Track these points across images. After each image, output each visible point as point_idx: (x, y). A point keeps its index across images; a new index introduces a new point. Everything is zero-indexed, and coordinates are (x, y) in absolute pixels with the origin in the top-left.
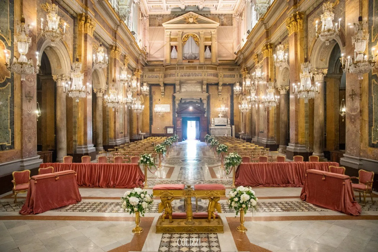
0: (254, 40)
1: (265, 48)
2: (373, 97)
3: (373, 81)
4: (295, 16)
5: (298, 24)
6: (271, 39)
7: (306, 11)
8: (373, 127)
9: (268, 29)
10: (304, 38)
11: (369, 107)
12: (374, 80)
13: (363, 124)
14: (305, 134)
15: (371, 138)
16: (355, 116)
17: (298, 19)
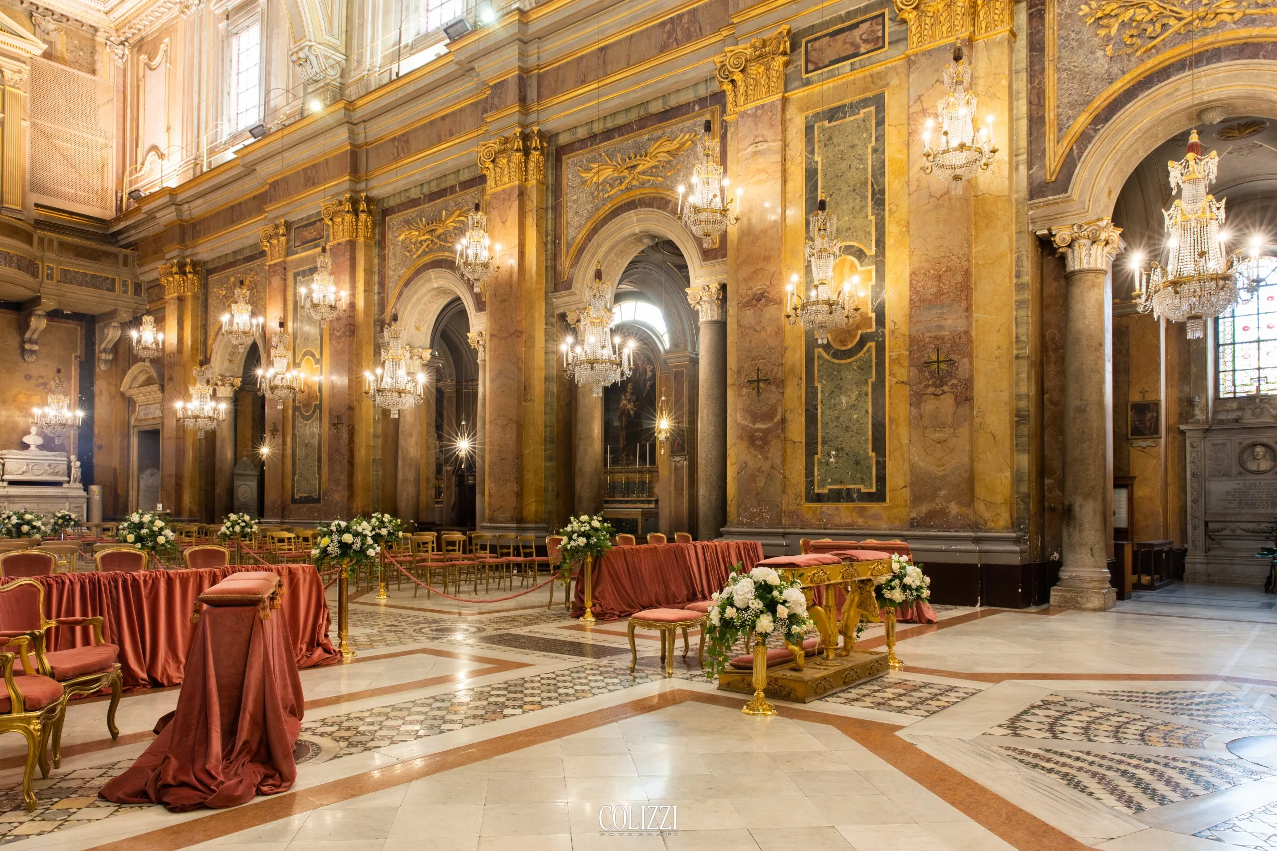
0: (269, 171)
1: (347, 207)
2: (819, 388)
3: (819, 352)
4: (525, 137)
5: (531, 164)
6: (373, 183)
7: (557, 134)
8: (819, 456)
9: (360, 147)
10: (546, 209)
11: (806, 410)
12: (821, 350)
13: (789, 451)
14: (546, 491)
15: (813, 481)
16: (766, 432)
17: (536, 149)
